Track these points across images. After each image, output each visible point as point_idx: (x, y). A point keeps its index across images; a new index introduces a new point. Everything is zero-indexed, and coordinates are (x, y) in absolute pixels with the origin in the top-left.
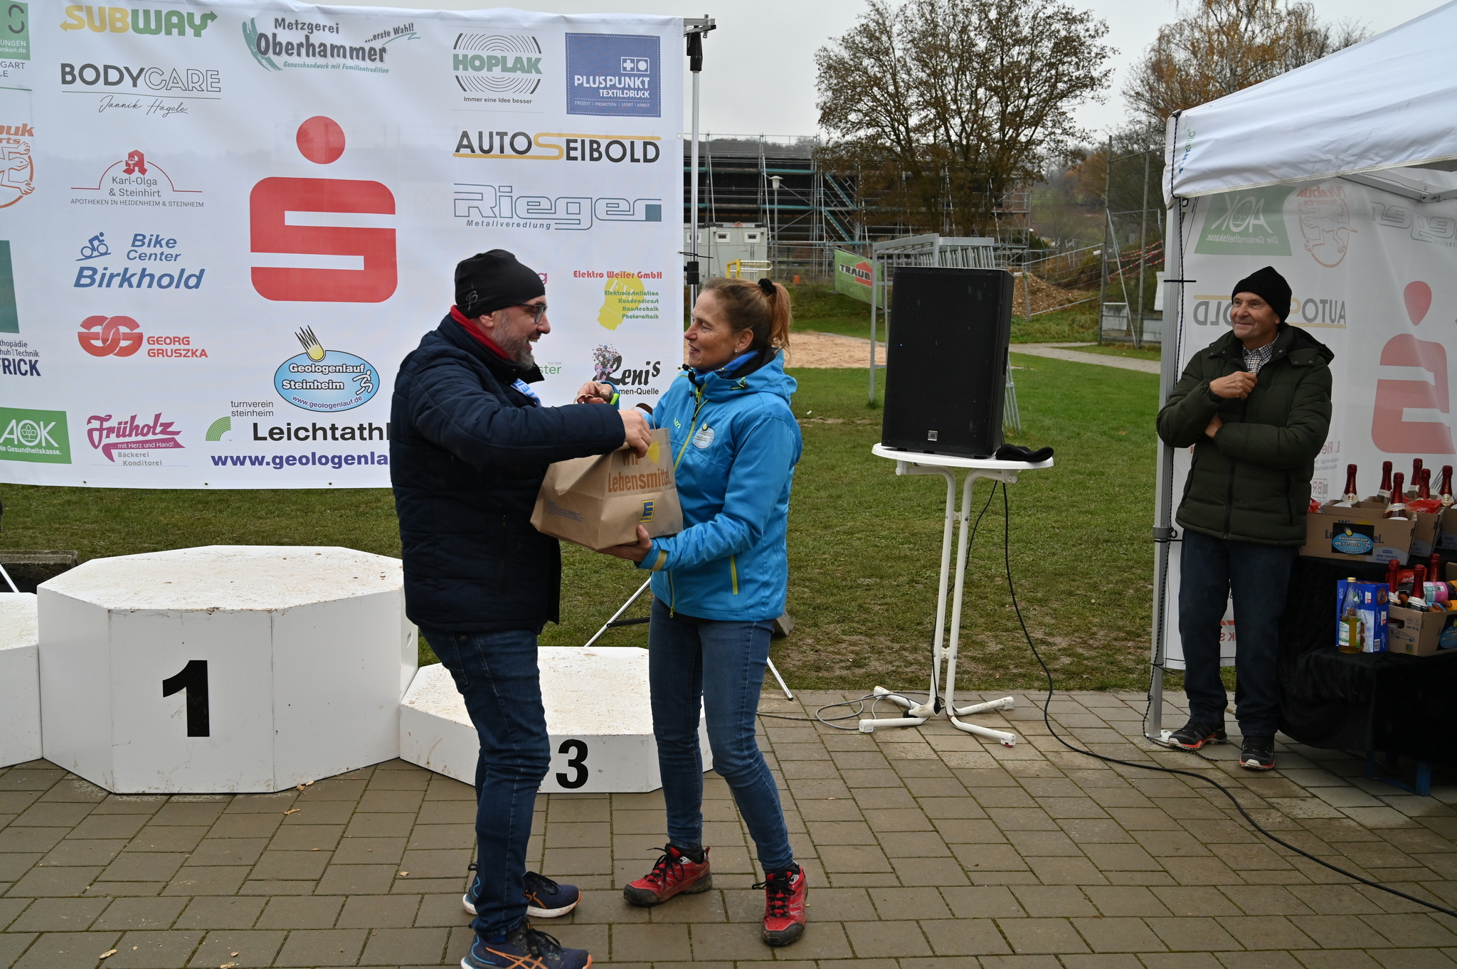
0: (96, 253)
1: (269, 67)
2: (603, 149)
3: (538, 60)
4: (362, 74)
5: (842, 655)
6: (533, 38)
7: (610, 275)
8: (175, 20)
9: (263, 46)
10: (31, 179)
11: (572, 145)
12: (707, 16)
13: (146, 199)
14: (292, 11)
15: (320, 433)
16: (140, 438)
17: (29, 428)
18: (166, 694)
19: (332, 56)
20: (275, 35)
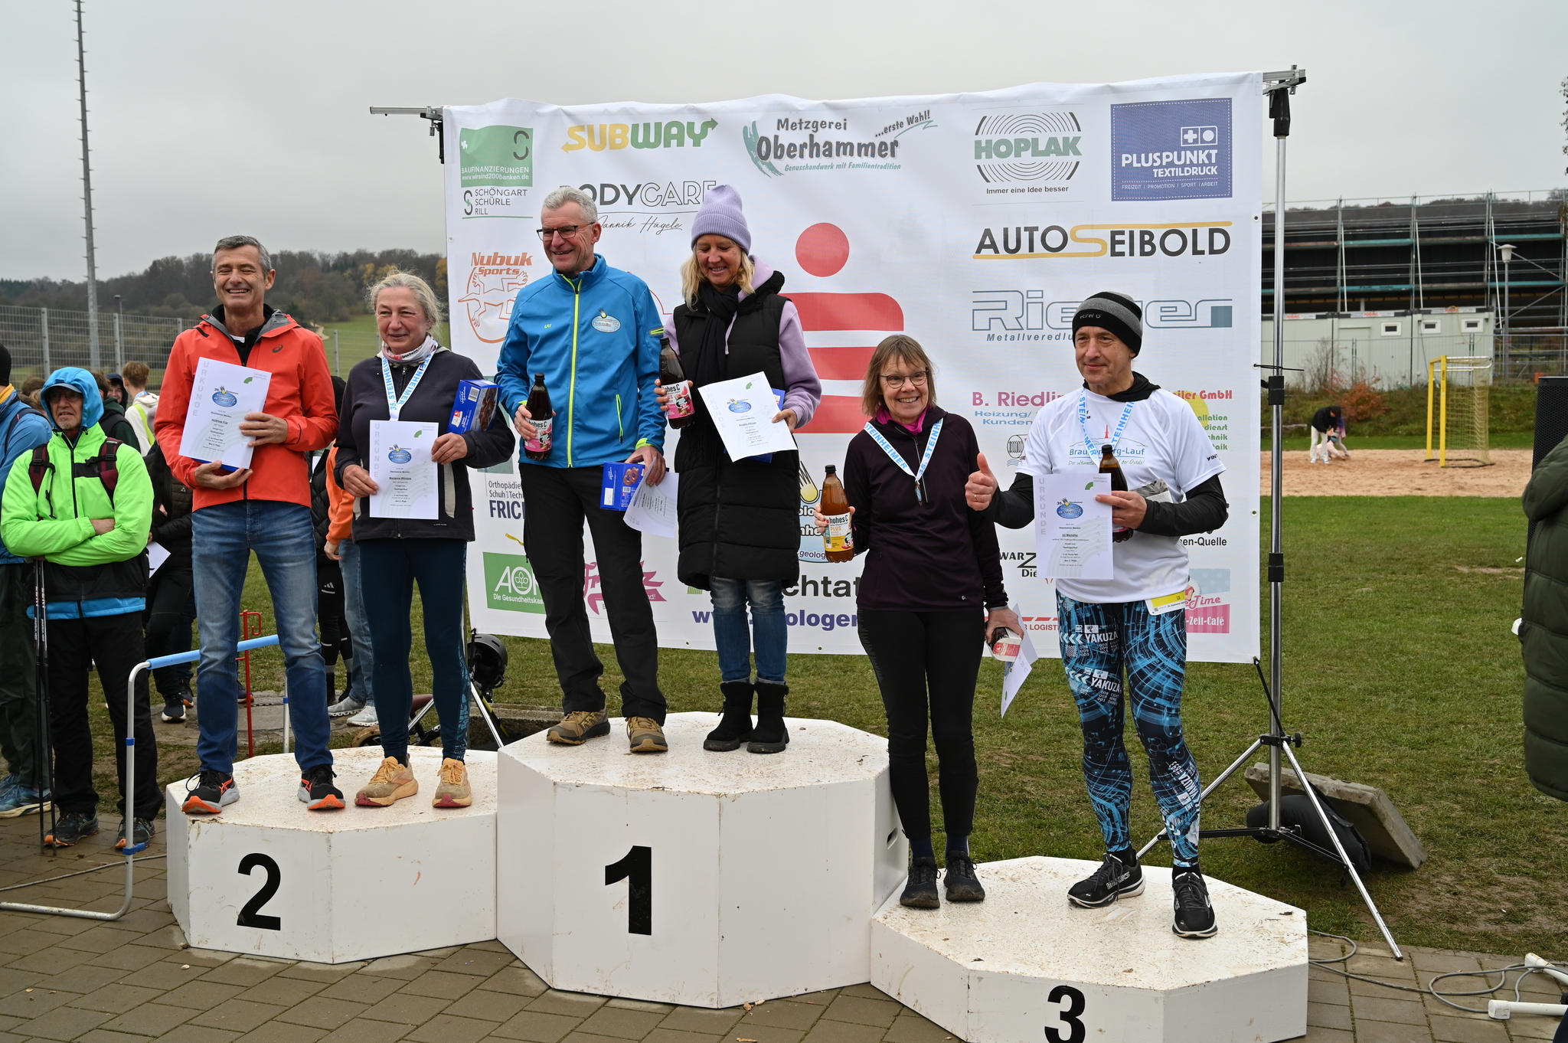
1: (770, 173)
2: (1156, 241)
3: (1076, 139)
4: (872, 172)
5: (1493, 902)
6: (1072, 114)
8: (674, 131)
9: (764, 150)
11: (1118, 238)
12: (1294, 67)
14: (798, 111)
15: (810, 588)
17: (520, 575)
18: (609, 881)
19: (838, 154)
20: (776, 137)
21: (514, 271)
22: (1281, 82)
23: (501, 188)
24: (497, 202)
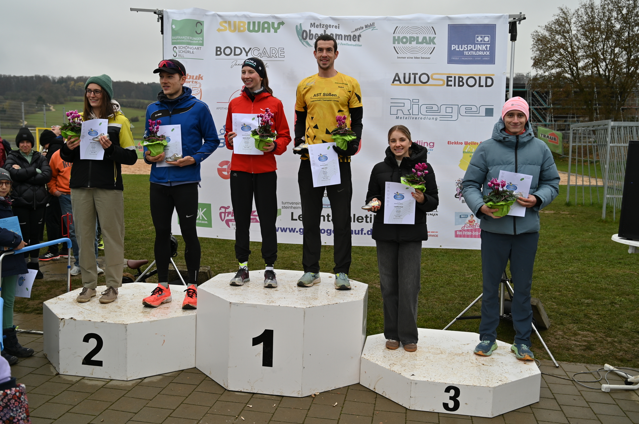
1: (307, 46)
2: (464, 81)
3: (434, 38)
4: (349, 47)
6: (432, 27)
7: (466, 143)
8: (266, 25)
9: (304, 35)
11: (450, 79)
12: (521, 13)
14: (318, 20)
18: (254, 344)
20: (310, 31)
21: (195, 82)
22: (514, 19)
23: (190, 46)
24: (188, 52)
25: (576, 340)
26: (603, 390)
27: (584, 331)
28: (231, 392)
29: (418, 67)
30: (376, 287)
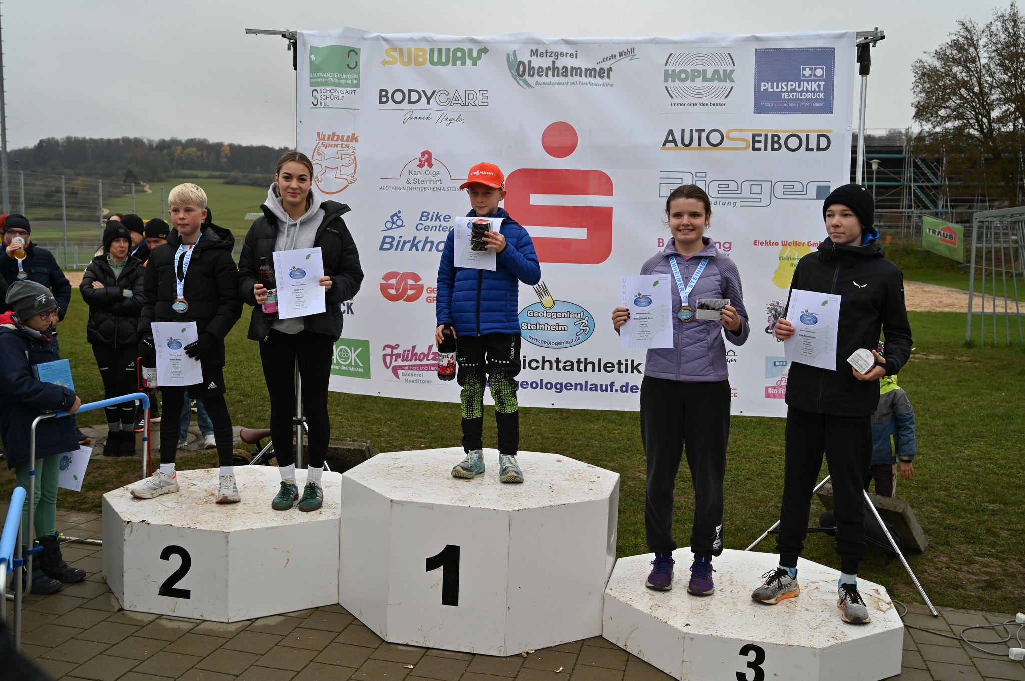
0: (395, 226)
1: (525, 86)
2: (782, 142)
3: (732, 72)
4: (593, 89)
5: (976, 575)
6: (729, 54)
8: (459, 55)
9: (521, 70)
10: (355, 173)
11: (757, 138)
12: (877, 29)
13: (432, 186)
14: (543, 44)
15: (547, 365)
16: (418, 363)
17: (344, 352)
18: (429, 569)
19: (571, 76)
20: (530, 62)
21: (346, 146)
23: (338, 89)
24: (336, 98)
25: (971, 571)
26: (1012, 658)
27: (985, 557)
28: (391, 645)
29: (705, 120)
30: (641, 477)
